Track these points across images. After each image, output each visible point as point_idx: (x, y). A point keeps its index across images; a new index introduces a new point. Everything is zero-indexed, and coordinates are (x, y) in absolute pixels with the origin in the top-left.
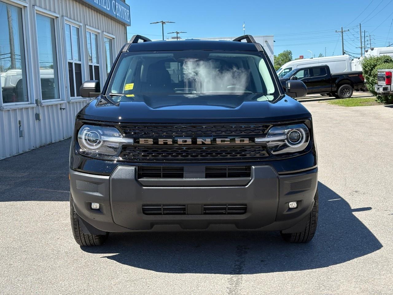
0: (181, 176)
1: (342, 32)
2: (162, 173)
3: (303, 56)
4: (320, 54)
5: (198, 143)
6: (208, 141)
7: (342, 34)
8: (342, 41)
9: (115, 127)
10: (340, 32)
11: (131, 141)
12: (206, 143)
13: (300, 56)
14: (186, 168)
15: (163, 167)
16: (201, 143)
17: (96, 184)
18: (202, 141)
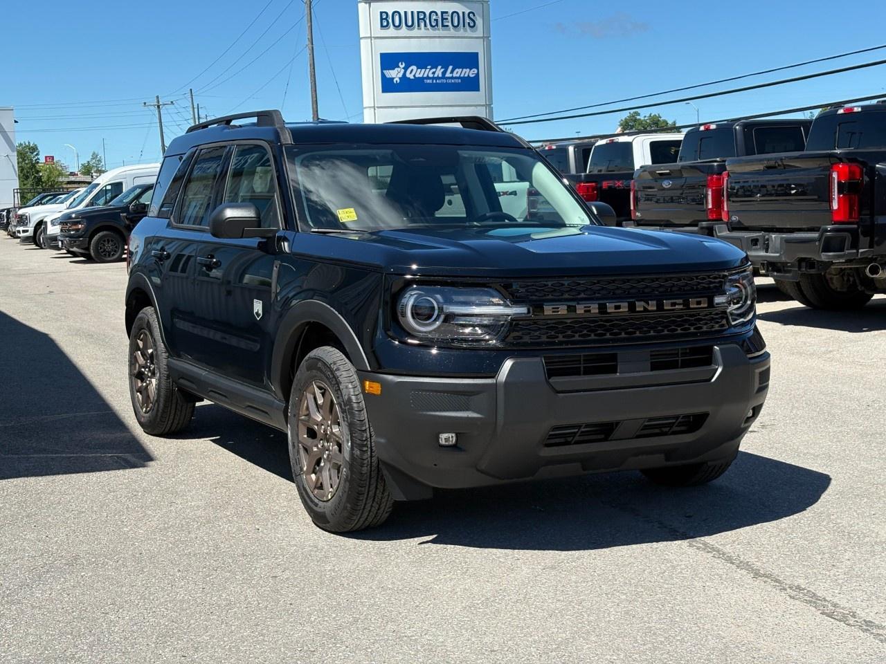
0: (613, 370)
1: (158, 107)
2: (582, 366)
3: (53, 157)
4: (94, 153)
5: (637, 309)
6: (652, 306)
7: (159, 112)
8: (158, 125)
9: (490, 287)
10: (154, 105)
11: (521, 310)
12: (650, 308)
13: (46, 157)
14: (620, 354)
15: (584, 356)
16: (642, 309)
17: (464, 395)
18: (644, 307)
